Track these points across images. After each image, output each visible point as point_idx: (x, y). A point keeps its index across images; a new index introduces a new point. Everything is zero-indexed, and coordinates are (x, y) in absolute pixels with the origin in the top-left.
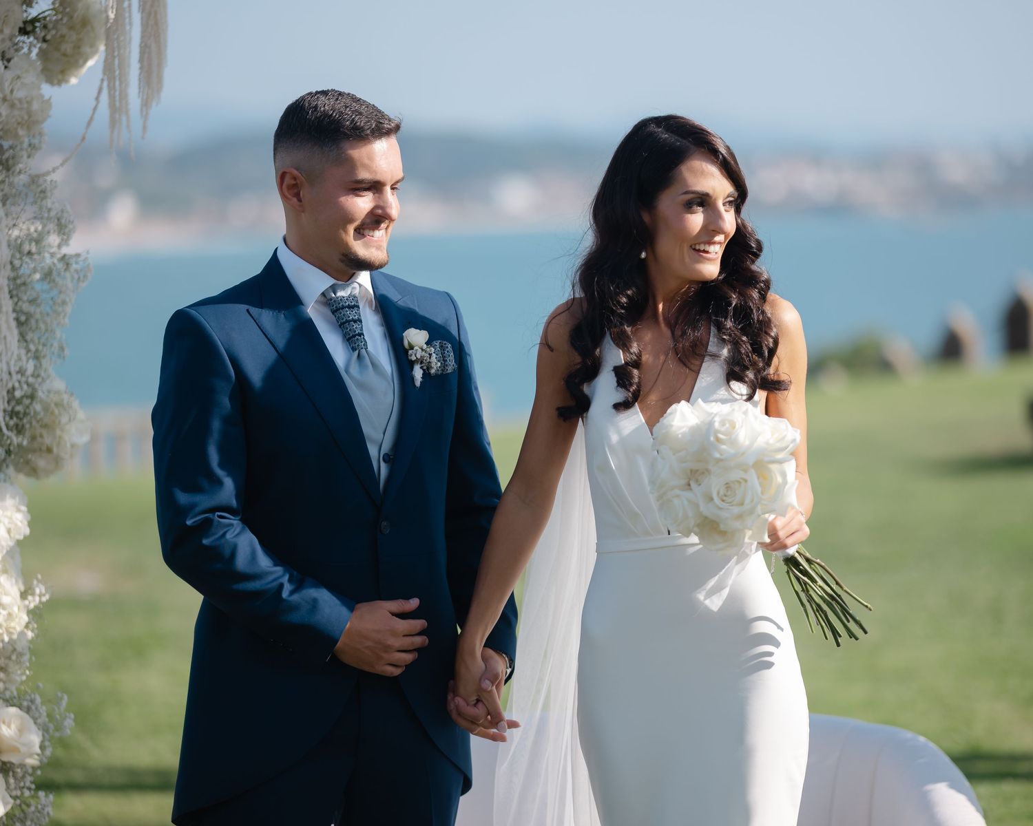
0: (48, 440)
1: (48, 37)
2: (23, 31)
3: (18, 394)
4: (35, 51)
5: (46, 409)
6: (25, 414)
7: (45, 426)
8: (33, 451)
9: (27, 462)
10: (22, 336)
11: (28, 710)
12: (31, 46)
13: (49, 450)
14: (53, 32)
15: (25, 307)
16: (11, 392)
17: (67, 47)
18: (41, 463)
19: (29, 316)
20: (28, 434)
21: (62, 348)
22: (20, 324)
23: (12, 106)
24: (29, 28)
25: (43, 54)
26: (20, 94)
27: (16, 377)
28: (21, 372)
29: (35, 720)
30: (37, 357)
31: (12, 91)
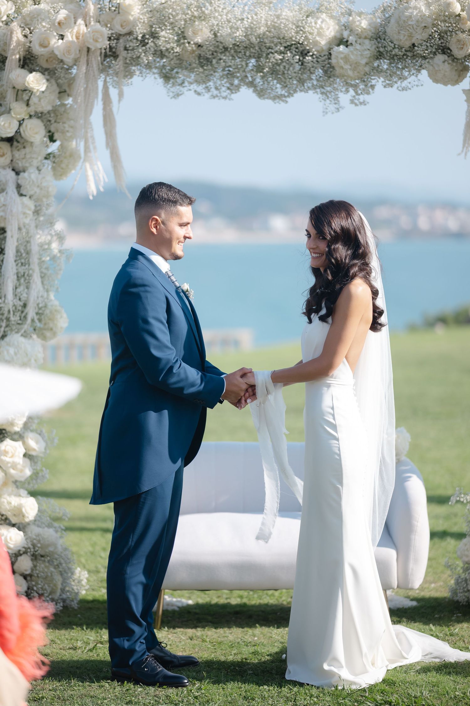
0: (51, 325)
1: (56, 161)
2: (46, 158)
3: (40, 306)
4: (50, 167)
5: (51, 312)
6: (42, 314)
7: (50, 319)
8: (45, 329)
9: (42, 334)
10: (42, 283)
11: (40, 434)
12: (48, 164)
13: (51, 329)
14: (58, 159)
15: (44, 271)
16: (38, 305)
17: (63, 165)
18: (48, 334)
19: (45, 274)
20: (43, 322)
21: (57, 288)
22: (42, 277)
23: (41, 189)
24: (48, 157)
25: (54, 169)
26: (44, 184)
27: (40, 299)
28: (42, 297)
29: (43, 439)
30: (47, 291)
31: (41, 183)
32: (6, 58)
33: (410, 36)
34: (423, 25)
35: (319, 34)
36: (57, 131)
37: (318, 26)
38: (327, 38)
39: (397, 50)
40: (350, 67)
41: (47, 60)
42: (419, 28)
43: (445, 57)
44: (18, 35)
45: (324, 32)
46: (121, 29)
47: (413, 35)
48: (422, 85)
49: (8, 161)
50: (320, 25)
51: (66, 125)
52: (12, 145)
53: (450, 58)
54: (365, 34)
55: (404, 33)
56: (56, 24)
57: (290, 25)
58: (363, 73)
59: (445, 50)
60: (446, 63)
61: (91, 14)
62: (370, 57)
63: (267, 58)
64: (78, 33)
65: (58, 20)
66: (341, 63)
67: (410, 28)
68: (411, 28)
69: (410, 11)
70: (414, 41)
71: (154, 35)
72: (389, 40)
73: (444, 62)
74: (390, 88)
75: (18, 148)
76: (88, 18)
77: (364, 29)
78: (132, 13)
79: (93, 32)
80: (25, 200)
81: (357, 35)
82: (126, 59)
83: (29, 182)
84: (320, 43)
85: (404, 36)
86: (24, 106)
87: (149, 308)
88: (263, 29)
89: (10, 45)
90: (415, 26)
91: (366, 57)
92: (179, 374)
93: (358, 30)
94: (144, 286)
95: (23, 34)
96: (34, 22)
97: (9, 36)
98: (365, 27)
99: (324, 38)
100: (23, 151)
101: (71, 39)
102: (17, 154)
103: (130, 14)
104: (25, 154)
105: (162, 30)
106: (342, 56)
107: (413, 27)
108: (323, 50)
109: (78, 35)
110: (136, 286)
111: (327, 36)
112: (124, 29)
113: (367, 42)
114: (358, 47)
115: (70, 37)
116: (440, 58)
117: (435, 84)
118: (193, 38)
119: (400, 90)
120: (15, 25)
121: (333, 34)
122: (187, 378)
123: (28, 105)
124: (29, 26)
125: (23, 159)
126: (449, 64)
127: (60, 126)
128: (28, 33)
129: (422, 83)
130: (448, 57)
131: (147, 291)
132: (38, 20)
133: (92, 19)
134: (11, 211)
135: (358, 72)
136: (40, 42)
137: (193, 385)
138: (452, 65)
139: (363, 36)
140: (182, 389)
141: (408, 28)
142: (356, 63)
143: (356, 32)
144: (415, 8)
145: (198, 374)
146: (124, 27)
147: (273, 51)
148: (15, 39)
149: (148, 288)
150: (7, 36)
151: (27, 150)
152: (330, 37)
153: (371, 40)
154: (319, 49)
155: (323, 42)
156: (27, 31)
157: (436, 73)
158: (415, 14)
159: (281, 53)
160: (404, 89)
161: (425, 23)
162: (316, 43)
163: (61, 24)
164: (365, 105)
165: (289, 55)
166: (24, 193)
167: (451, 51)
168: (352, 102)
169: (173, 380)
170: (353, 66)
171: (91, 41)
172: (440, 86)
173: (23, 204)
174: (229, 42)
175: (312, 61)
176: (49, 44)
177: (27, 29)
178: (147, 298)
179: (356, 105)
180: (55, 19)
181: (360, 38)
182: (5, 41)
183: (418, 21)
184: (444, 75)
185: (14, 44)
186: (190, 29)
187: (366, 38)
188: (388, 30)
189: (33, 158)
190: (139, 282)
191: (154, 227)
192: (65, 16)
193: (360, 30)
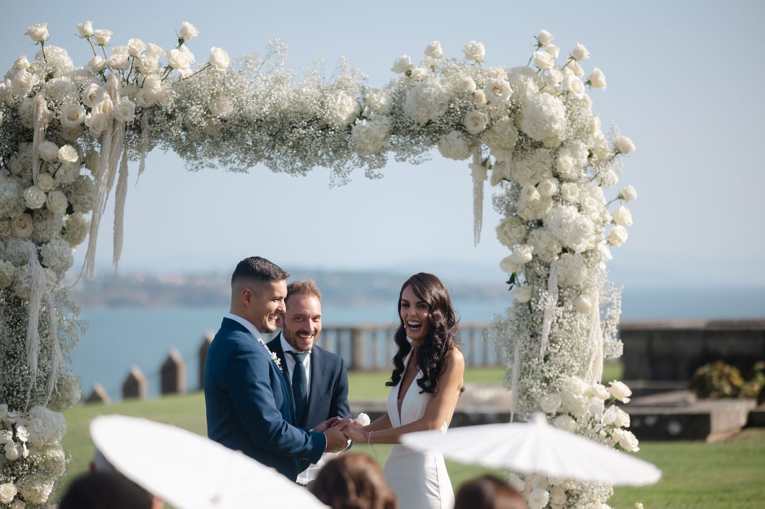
32: (33, 130)
33: (428, 113)
34: (441, 102)
35: (341, 110)
36: (77, 203)
37: (338, 102)
38: (348, 114)
39: (415, 126)
40: (369, 142)
41: (69, 133)
42: (437, 105)
43: (459, 133)
44: (44, 108)
45: (345, 108)
46: (144, 103)
47: (431, 112)
48: (431, 159)
49: (30, 233)
50: (340, 102)
51: (86, 197)
52: (32, 217)
53: (464, 134)
54: (383, 110)
55: (422, 109)
56: (88, 98)
57: (315, 101)
58: (380, 147)
59: (460, 126)
60: (460, 138)
61: (117, 88)
62: (387, 132)
63: (291, 132)
64: (105, 106)
65: (89, 94)
66: (363, 137)
67: (428, 105)
68: (430, 105)
69: (428, 88)
70: (431, 117)
71: (183, 109)
72: (407, 116)
73: (458, 137)
74: (404, 162)
75: (39, 220)
76: (113, 92)
77: (383, 105)
78: (155, 88)
79: (122, 106)
80: (48, 270)
81: (376, 111)
82: (151, 132)
83: (53, 253)
84: (341, 119)
85: (423, 113)
86: (50, 178)
87: (257, 374)
88: (286, 105)
89: (37, 117)
90: (434, 104)
91: (384, 133)
92: (286, 436)
93: (377, 106)
94: (251, 352)
95: (49, 106)
96: (58, 95)
97: (35, 108)
98: (383, 103)
99: (345, 114)
100: (45, 223)
101: (99, 113)
102: (39, 226)
103: (153, 88)
104: (46, 226)
105: (192, 105)
106: (364, 130)
107: (431, 104)
108: (343, 125)
109: (105, 108)
110: (243, 352)
111: (347, 112)
112: (147, 103)
113: (385, 117)
114: (377, 122)
115: (97, 110)
116: (455, 134)
117: (445, 158)
118: (218, 113)
119: (413, 164)
120: (40, 97)
121: (352, 110)
122: (294, 439)
123: (54, 177)
124: (54, 99)
125: (43, 230)
126: (463, 139)
127: (80, 198)
128: (54, 105)
129: (431, 157)
130: (463, 132)
131: (253, 358)
132: (62, 93)
133: (118, 93)
134: (37, 283)
135: (376, 147)
136: (69, 115)
137: (298, 445)
138: (465, 140)
139: (381, 113)
140: (290, 449)
141: (427, 105)
142: (375, 138)
143: (375, 109)
144: (432, 86)
145: (302, 433)
146: (147, 101)
147: (297, 126)
148: (41, 111)
149: (255, 355)
150: (33, 108)
151: (49, 221)
152: (350, 113)
153: (387, 116)
154: (340, 124)
155: (344, 118)
156: (52, 104)
157: (450, 148)
158: (433, 91)
159: (304, 128)
160: (416, 163)
161: (443, 101)
162: (338, 119)
163: (93, 98)
164: (380, 178)
165: (312, 129)
166: (46, 265)
167: (465, 127)
168: (367, 175)
169: (282, 441)
170: (372, 140)
171: (121, 114)
172: (450, 160)
173: (47, 275)
174: (254, 117)
175: (334, 136)
176: (78, 116)
177: (52, 102)
178: (254, 364)
179: (371, 178)
180: (88, 93)
181: (378, 114)
182: (31, 113)
183: (436, 99)
184: (458, 150)
185: (41, 116)
186: (215, 104)
187: (383, 114)
188: (405, 107)
189: (53, 230)
190: (246, 349)
191: (247, 300)
192: (96, 89)
193: (379, 107)
